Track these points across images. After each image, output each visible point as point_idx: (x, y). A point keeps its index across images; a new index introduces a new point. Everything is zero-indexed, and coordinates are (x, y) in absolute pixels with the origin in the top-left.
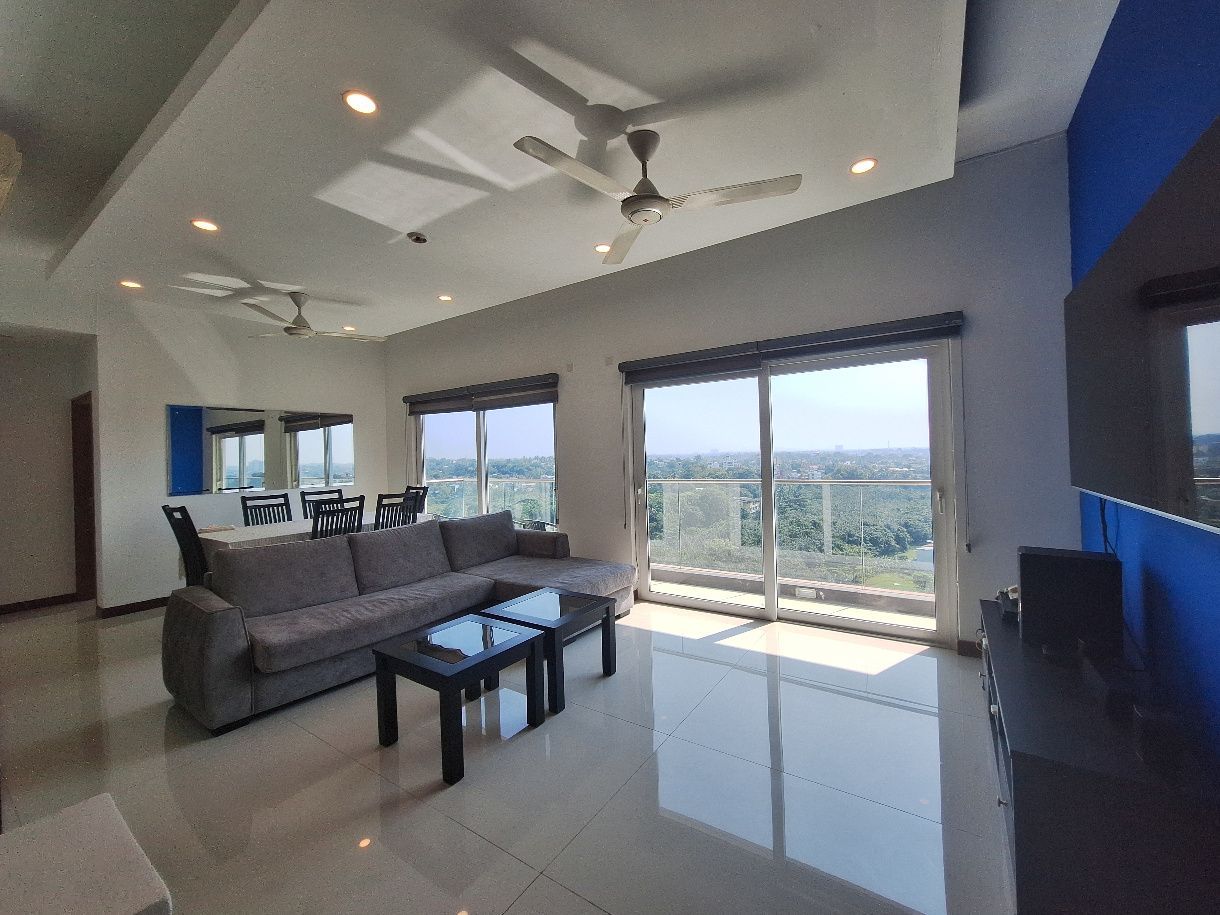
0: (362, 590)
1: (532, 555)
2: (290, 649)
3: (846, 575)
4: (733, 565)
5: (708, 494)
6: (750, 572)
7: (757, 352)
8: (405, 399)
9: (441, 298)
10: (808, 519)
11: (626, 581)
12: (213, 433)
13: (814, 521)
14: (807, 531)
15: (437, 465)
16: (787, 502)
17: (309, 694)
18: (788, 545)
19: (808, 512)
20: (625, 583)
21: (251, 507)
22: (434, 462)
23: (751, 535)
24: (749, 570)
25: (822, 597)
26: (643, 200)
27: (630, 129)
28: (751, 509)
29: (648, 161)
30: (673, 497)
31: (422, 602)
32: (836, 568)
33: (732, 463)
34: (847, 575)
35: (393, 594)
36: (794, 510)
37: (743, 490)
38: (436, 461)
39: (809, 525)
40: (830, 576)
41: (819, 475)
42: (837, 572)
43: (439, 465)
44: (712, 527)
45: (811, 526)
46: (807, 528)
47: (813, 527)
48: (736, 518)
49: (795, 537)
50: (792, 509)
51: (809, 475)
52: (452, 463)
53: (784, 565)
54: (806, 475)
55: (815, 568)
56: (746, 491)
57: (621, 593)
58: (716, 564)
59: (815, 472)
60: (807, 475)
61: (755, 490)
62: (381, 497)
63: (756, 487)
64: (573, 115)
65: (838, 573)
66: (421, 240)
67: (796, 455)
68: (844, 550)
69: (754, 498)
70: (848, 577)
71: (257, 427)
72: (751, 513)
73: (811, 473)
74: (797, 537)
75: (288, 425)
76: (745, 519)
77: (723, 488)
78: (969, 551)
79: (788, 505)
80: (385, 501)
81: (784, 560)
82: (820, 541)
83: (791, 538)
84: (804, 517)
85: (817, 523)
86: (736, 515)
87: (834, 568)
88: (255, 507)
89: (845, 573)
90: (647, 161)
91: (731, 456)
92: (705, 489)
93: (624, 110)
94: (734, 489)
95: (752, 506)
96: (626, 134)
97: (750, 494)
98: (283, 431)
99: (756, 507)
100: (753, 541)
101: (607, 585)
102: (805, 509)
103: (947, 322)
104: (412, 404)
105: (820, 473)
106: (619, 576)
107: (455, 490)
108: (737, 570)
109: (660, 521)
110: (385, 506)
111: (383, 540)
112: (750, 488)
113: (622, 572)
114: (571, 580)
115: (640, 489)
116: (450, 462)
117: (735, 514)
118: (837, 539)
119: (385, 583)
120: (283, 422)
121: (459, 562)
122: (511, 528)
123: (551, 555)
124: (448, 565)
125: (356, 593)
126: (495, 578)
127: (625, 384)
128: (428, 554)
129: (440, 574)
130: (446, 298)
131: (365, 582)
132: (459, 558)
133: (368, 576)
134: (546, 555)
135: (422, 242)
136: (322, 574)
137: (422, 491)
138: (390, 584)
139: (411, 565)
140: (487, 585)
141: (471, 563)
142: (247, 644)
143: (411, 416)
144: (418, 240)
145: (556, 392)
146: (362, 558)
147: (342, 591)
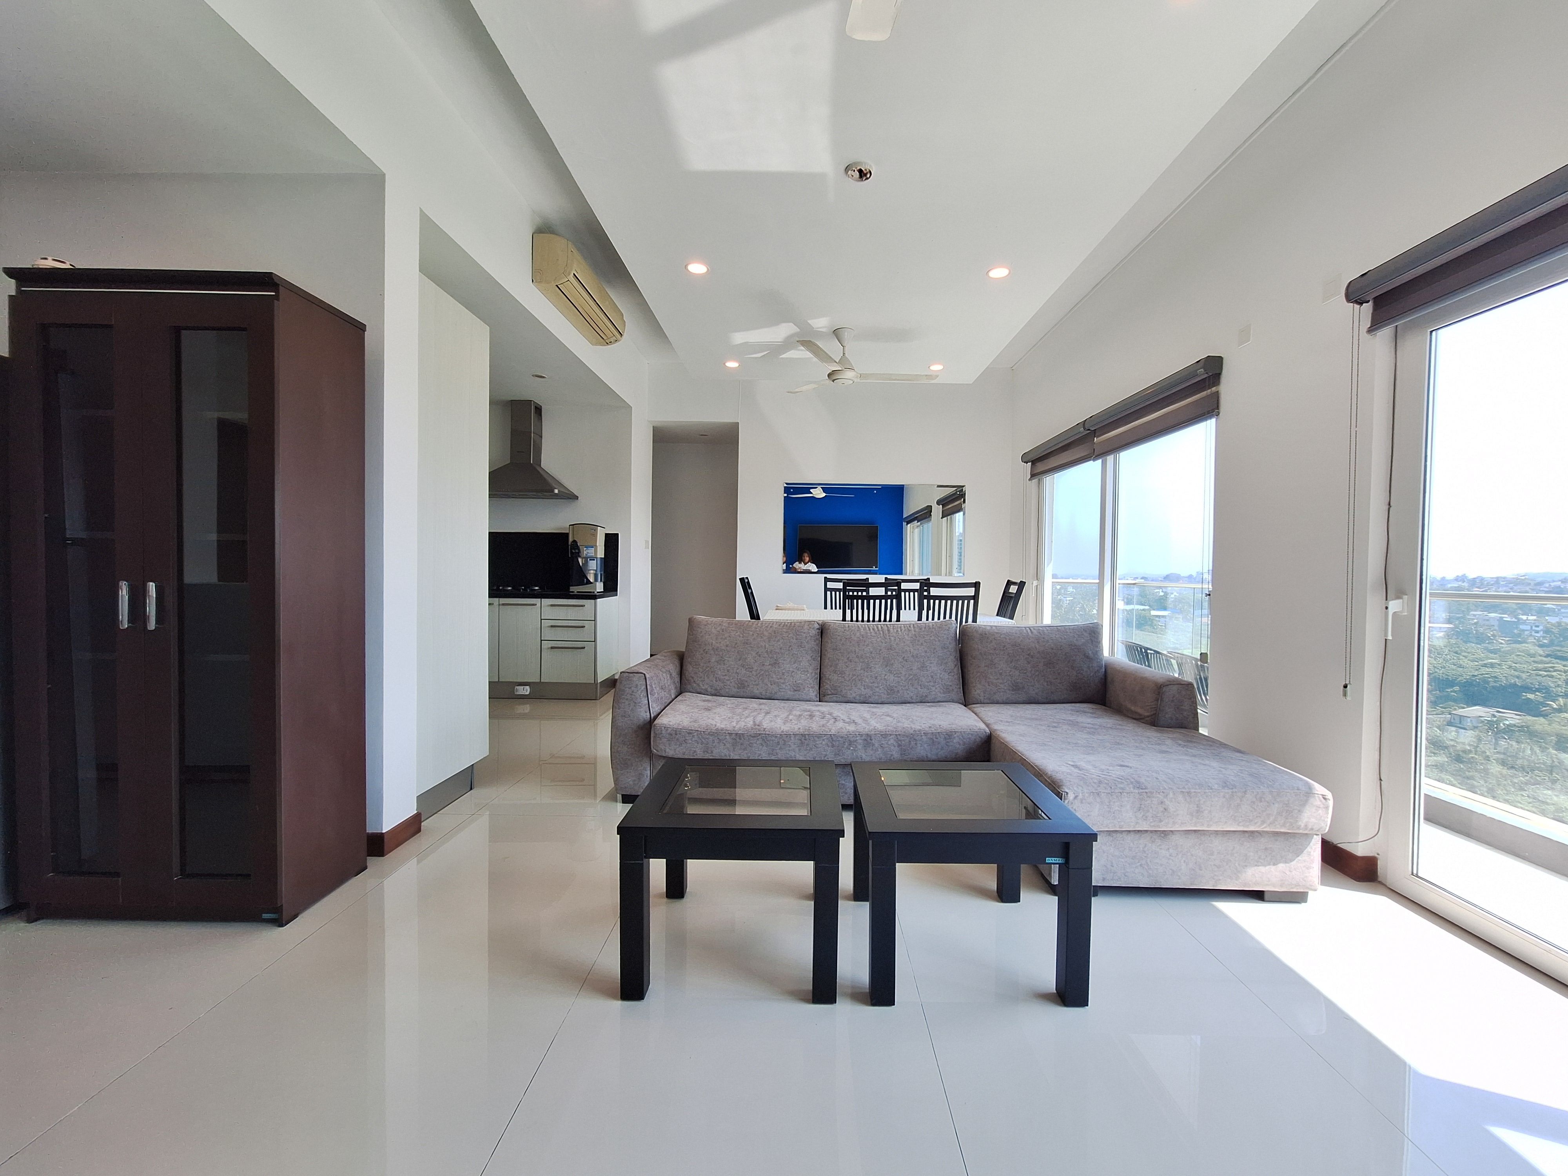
0: (822, 698)
1: (1119, 710)
2: (675, 735)
8: (1025, 459)
9: (992, 273)
11: (1285, 818)
20: (1279, 820)
21: (831, 590)
57: (1264, 841)
66: (865, 174)
101: (1198, 805)
104: (1034, 462)
111: (862, 636)
115: (1400, 601)
119: (851, 695)
120: (941, 506)
121: (978, 691)
122: (1091, 655)
123: (1148, 717)
124: (958, 693)
125: (814, 698)
126: (995, 727)
127: (1370, 330)
128: (923, 667)
129: (936, 702)
130: (999, 273)
131: (827, 686)
132: (979, 686)
133: (832, 678)
134: (1140, 715)
135: (868, 176)
136: (775, 664)
137: (1017, 587)
138: (858, 697)
139: (892, 677)
140: (972, 735)
141: (997, 697)
142: (649, 716)
143: (1033, 481)
144: (863, 175)
145: (1216, 396)
146: (830, 654)
147: (795, 690)
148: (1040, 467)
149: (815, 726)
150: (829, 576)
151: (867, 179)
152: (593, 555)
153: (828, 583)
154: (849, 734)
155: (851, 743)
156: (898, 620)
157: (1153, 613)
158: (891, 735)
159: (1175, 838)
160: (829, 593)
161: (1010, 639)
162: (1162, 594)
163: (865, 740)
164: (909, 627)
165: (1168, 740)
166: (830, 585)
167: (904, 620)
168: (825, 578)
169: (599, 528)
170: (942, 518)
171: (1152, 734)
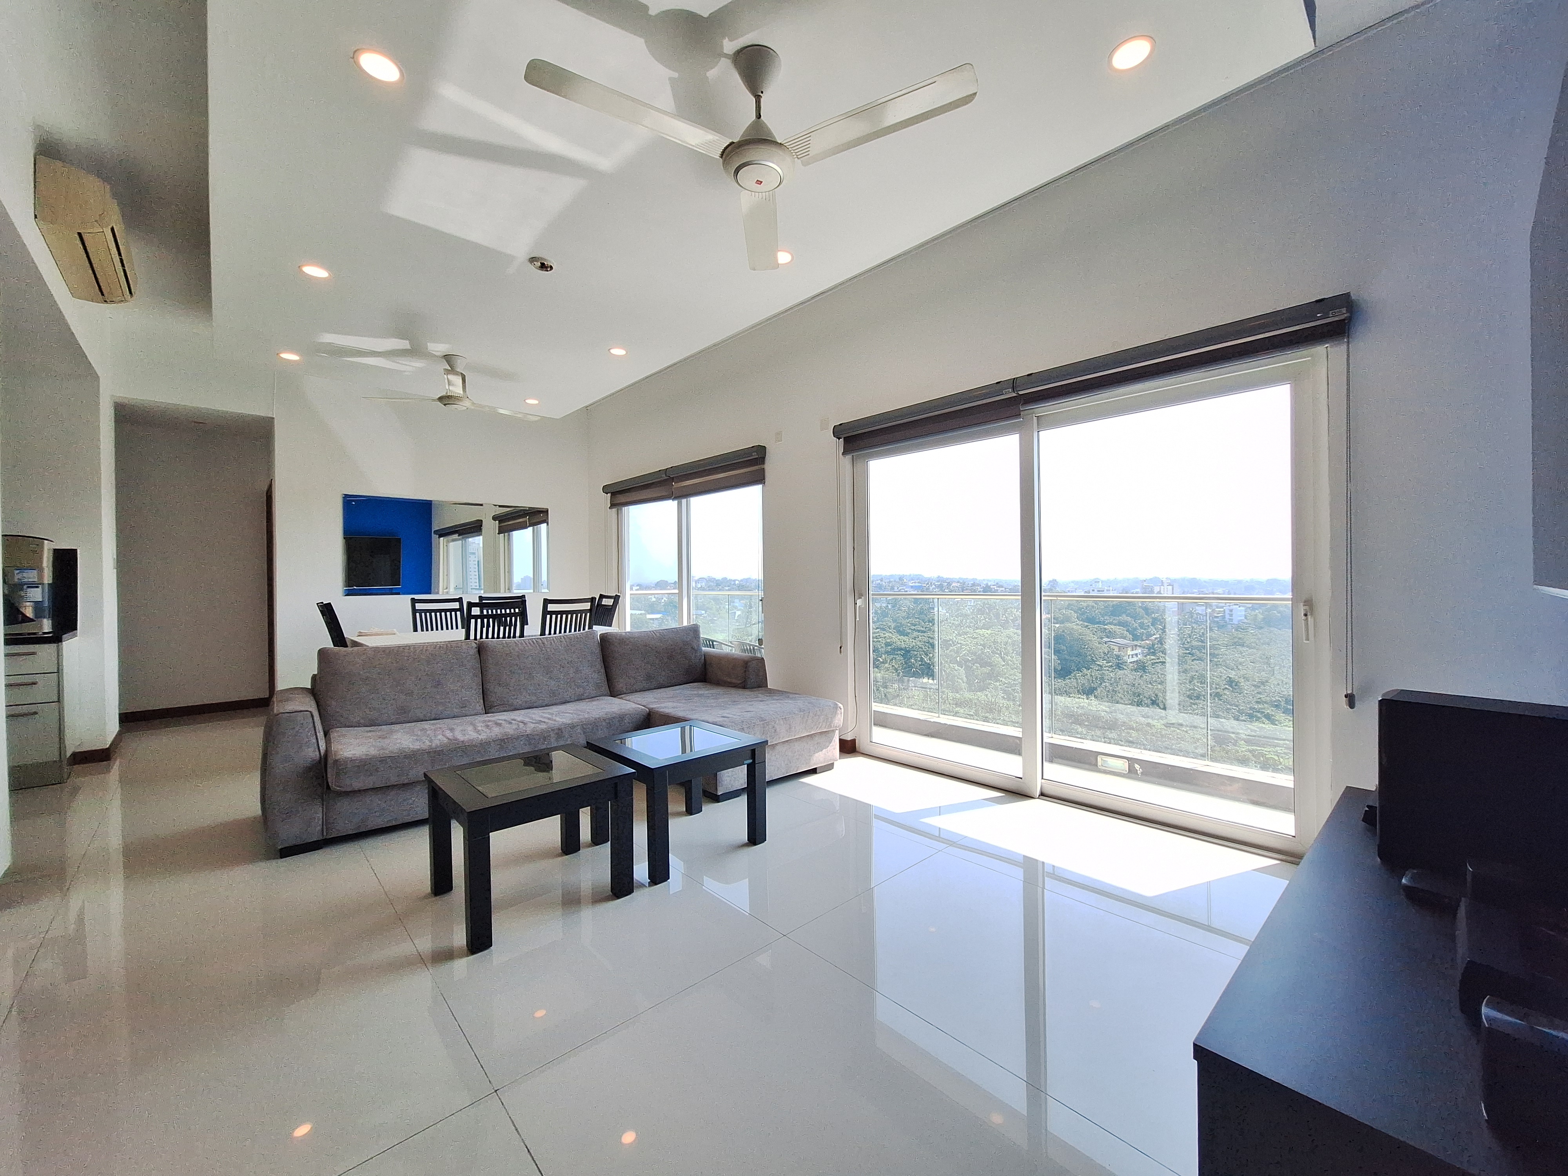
0: (488, 709)
1: (718, 683)
2: (364, 765)
3: (1279, 759)
4: (1098, 733)
5: (1066, 633)
6: (1123, 743)
7: (1015, 395)
8: (606, 489)
9: (613, 351)
10: (1221, 675)
11: (824, 724)
12: (440, 536)
13: (1230, 678)
14: (1218, 692)
15: (716, 586)
16: (1187, 649)
17: (394, 823)
18: (1186, 710)
19: (1220, 665)
20: (822, 725)
21: (421, 611)
22: (713, 582)
23: (1128, 692)
24: (1122, 741)
25: (1139, 772)
26: (745, 147)
27: (730, 46)
28: (1129, 656)
29: (762, 92)
30: (1016, 635)
31: (543, 726)
32: (1263, 749)
33: (1103, 591)
34: (1281, 760)
35: (519, 715)
36: (1198, 660)
37: (1119, 629)
38: (716, 581)
39: (1223, 684)
40: (1253, 759)
41: (1241, 611)
42: (1266, 754)
43: (720, 586)
44: (1070, 679)
45: (1224, 685)
46: (1218, 687)
47: (1227, 687)
48: (1107, 668)
49: (1197, 699)
50: (1195, 660)
51: (1224, 610)
52: (735, 584)
53: (1177, 737)
54: (1220, 611)
55: (1228, 746)
56: (1124, 630)
57: (817, 739)
58: (1073, 729)
59: (1235, 606)
60: (1222, 611)
61: (1136, 629)
62: (546, 602)
63: (1137, 625)
64: (641, 36)
65: (1267, 756)
66: (547, 267)
67: (1205, 582)
68: (1277, 723)
69: (1133, 641)
70: (1283, 763)
71: (475, 528)
72: (1129, 661)
73: (1228, 607)
74: (1201, 700)
75: (503, 524)
76: (1120, 670)
77: (1087, 626)
78: (1352, 704)
79: (1189, 653)
80: (551, 607)
81: (1178, 731)
82: (1237, 707)
83: (1191, 701)
84: (1215, 672)
85: (1234, 681)
86: (1107, 663)
87: (1260, 748)
88: (426, 611)
89: (1278, 756)
90: (761, 95)
91: (1102, 582)
92: (1062, 625)
93: (706, 15)
94: (1106, 627)
95: (1130, 652)
96: (726, 56)
97: (1128, 635)
98: (497, 532)
99: (1136, 655)
100: (1130, 702)
101: (790, 725)
102: (1216, 660)
103: (1318, 315)
104: (613, 494)
105: (1243, 608)
106: (811, 714)
107: (736, 616)
108: (1105, 739)
109: (995, 666)
110: (551, 613)
111: (521, 650)
112: (1129, 626)
113: (818, 709)
114: (738, 714)
115: (861, 600)
116: (732, 583)
117: (1105, 661)
118: (1266, 705)
119: (518, 702)
120: (497, 522)
121: (621, 685)
122: (696, 648)
123: (740, 684)
124: (605, 688)
125: (481, 711)
126: (651, 706)
127: (843, 454)
128: (577, 671)
129: (591, 698)
130: (618, 352)
131: (492, 698)
132: (621, 680)
133: (497, 691)
134: (734, 683)
135: (549, 269)
136: (438, 684)
137: (613, 600)
138: (524, 704)
139: (553, 683)
140: (637, 714)
141: (636, 687)
142: (318, 756)
143: (613, 510)
144: (543, 267)
145: (763, 471)
146: (492, 670)
147: (462, 708)
148: (621, 499)
149: (510, 730)
150: (417, 597)
151: (547, 271)
152: (36, 580)
153: (416, 604)
154: (542, 731)
155: (545, 739)
156: (522, 635)
157: (649, 616)
158: (578, 725)
159: (778, 747)
160: (418, 614)
161: (642, 641)
162: (654, 599)
163: (557, 734)
164: (533, 641)
165: (759, 694)
166: (419, 606)
167: (527, 635)
168: (413, 599)
169: (46, 542)
170: (498, 534)
171: (747, 693)
